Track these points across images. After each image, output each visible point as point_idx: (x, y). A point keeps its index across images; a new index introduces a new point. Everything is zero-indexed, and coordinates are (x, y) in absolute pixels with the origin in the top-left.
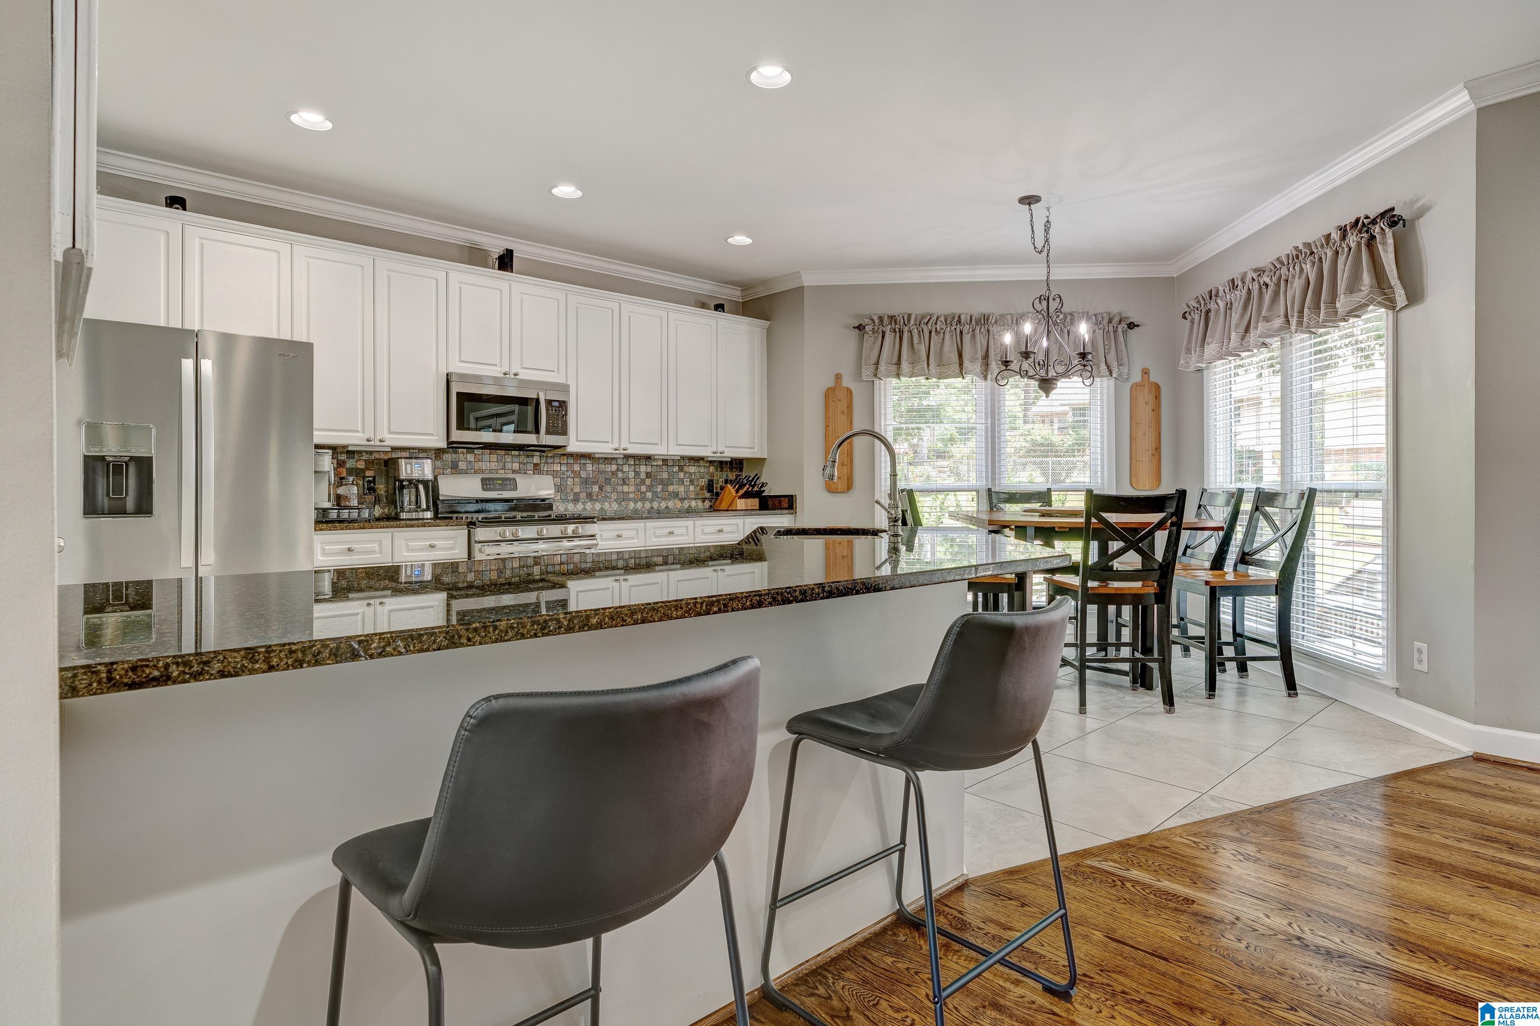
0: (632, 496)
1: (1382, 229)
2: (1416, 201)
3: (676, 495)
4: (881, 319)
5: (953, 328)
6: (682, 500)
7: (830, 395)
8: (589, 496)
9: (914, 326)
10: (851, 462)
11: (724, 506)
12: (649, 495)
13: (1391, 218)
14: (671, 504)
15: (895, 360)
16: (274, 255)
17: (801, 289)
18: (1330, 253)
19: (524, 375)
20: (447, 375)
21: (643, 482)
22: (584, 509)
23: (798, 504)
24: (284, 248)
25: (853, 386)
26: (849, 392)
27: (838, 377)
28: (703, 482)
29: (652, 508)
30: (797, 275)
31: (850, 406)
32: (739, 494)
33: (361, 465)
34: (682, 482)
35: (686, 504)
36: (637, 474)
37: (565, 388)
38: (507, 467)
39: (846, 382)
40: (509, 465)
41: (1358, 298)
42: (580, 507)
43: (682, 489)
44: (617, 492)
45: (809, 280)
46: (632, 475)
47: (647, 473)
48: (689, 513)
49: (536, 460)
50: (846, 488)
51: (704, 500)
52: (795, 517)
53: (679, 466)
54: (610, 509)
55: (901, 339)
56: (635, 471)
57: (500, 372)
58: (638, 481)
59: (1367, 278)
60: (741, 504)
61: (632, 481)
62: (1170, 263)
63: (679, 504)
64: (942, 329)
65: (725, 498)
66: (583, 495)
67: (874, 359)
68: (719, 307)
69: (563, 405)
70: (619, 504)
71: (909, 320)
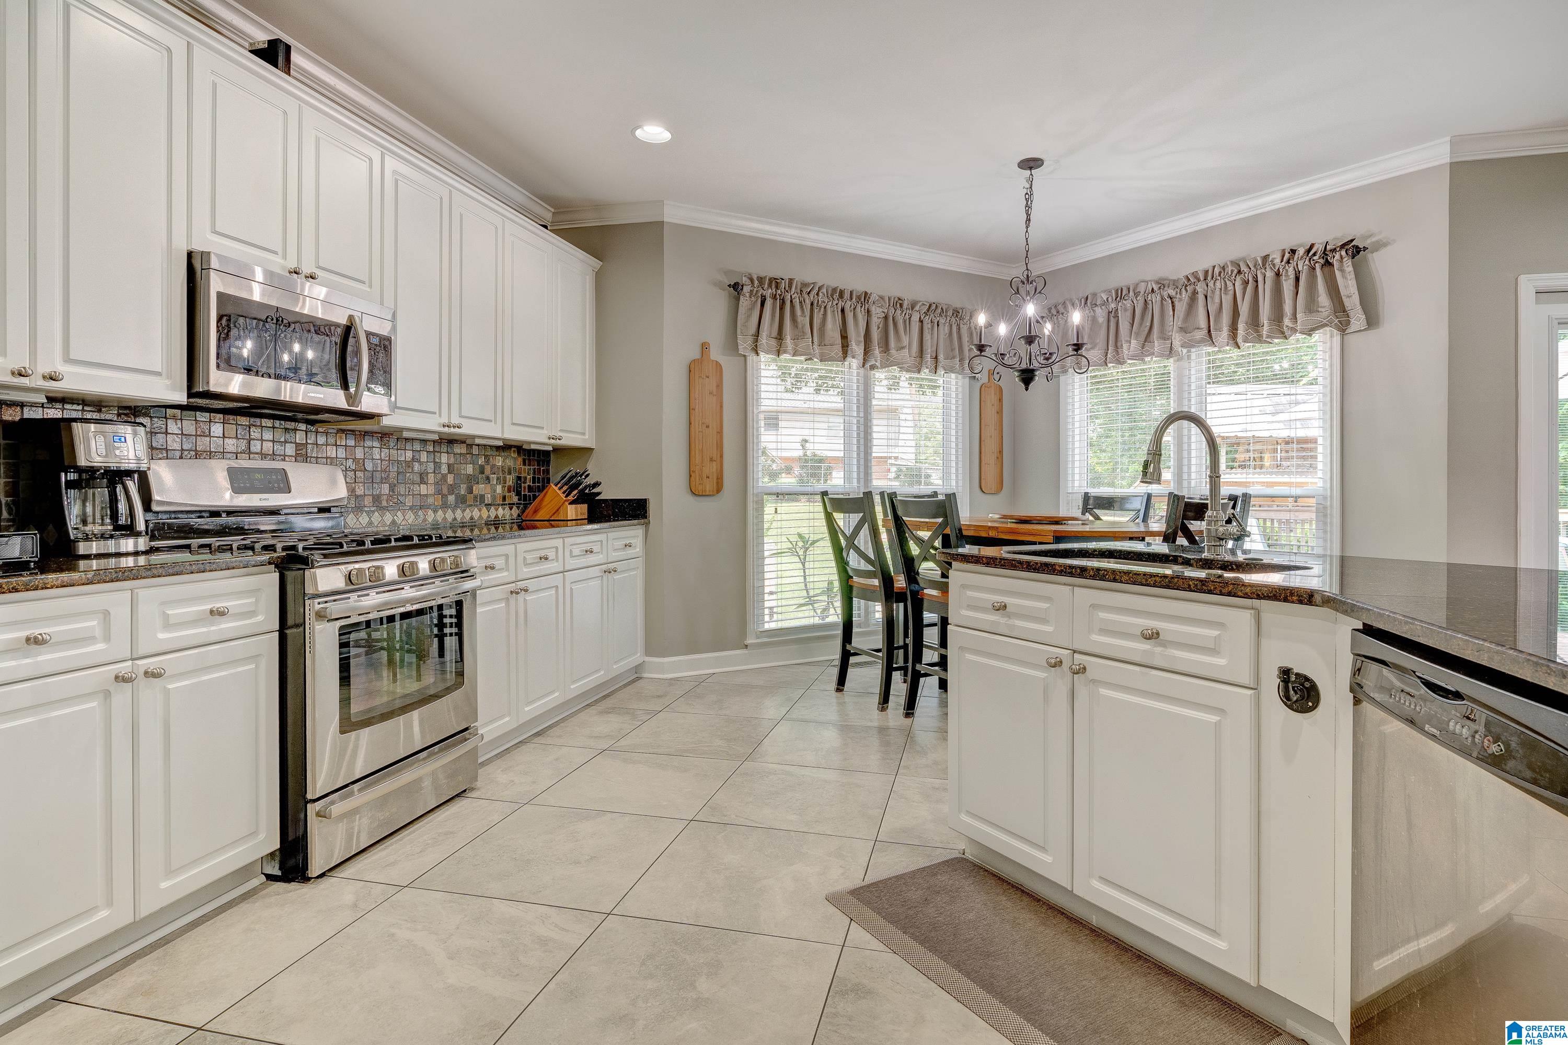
0: (430, 500)
1: (1341, 256)
2: (1370, 236)
3: (481, 499)
4: (761, 280)
5: (835, 303)
6: (488, 506)
7: (695, 369)
9: (796, 295)
10: (721, 456)
11: (542, 514)
12: (451, 499)
13: (1354, 250)
14: (475, 513)
15: (775, 333)
17: (658, 226)
18: (1270, 274)
20: (190, 255)
21: (444, 478)
22: (370, 523)
23: (652, 508)
25: (723, 360)
26: (718, 366)
27: (705, 347)
28: (510, 480)
29: (455, 519)
30: (658, 205)
31: (719, 386)
32: (570, 498)
34: (488, 479)
35: (494, 515)
36: (437, 466)
38: (253, 449)
39: (716, 354)
40: (256, 447)
41: (1317, 318)
42: (364, 519)
43: (489, 490)
44: (413, 495)
45: (673, 214)
46: (431, 467)
47: (449, 466)
49: (300, 437)
50: (715, 489)
51: (511, 506)
52: (648, 524)
53: (486, 456)
54: (403, 523)
55: (782, 308)
56: (435, 462)
57: (283, 268)
58: (438, 477)
59: (1323, 299)
60: (572, 511)
61: (431, 478)
62: (1014, 266)
63: (486, 515)
64: (824, 302)
65: (545, 503)
66: (368, 501)
67: (753, 330)
69: (385, 344)
70: (416, 515)
71: (790, 287)
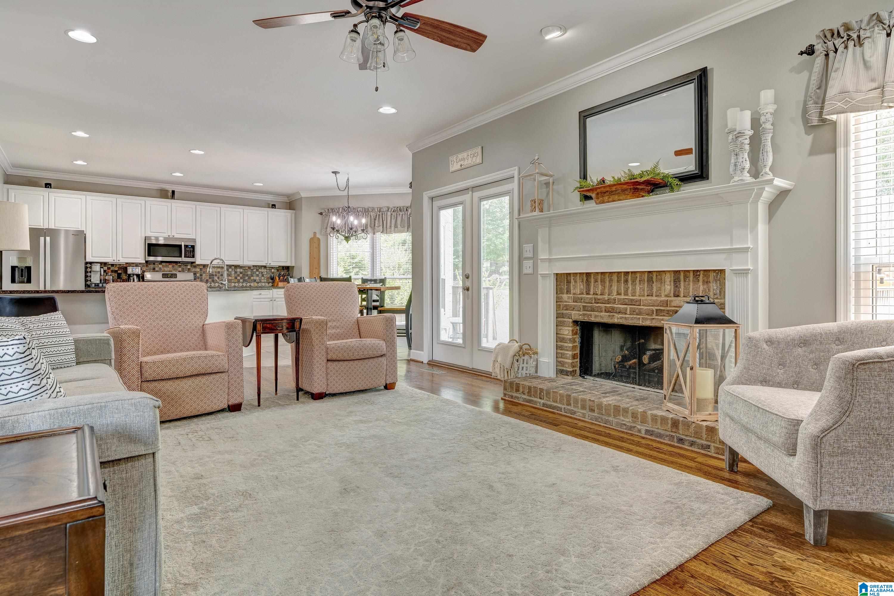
0: (233, 281)
3: (255, 281)
4: (328, 211)
6: (258, 283)
7: (311, 240)
8: (213, 281)
10: (320, 267)
11: (275, 285)
12: (241, 280)
14: (252, 284)
16: (80, 200)
17: (301, 198)
19: (177, 236)
20: (145, 237)
21: (239, 275)
24: (83, 197)
25: (320, 237)
26: (319, 239)
27: (315, 233)
28: (268, 276)
29: (243, 286)
30: (298, 193)
31: (319, 245)
32: (280, 280)
33: (116, 269)
34: (258, 275)
35: (260, 285)
36: (236, 272)
37: (194, 240)
39: (318, 236)
43: (258, 278)
45: (303, 195)
46: (233, 273)
47: (241, 272)
48: (262, 288)
49: (183, 267)
51: (269, 283)
53: (256, 269)
56: (234, 271)
57: (167, 235)
58: (236, 275)
60: (280, 284)
61: (233, 275)
63: (256, 284)
65: (276, 282)
67: (326, 226)
68: (274, 206)
69: (193, 247)
